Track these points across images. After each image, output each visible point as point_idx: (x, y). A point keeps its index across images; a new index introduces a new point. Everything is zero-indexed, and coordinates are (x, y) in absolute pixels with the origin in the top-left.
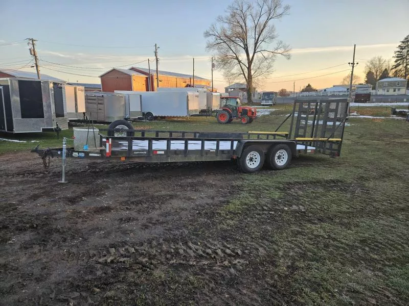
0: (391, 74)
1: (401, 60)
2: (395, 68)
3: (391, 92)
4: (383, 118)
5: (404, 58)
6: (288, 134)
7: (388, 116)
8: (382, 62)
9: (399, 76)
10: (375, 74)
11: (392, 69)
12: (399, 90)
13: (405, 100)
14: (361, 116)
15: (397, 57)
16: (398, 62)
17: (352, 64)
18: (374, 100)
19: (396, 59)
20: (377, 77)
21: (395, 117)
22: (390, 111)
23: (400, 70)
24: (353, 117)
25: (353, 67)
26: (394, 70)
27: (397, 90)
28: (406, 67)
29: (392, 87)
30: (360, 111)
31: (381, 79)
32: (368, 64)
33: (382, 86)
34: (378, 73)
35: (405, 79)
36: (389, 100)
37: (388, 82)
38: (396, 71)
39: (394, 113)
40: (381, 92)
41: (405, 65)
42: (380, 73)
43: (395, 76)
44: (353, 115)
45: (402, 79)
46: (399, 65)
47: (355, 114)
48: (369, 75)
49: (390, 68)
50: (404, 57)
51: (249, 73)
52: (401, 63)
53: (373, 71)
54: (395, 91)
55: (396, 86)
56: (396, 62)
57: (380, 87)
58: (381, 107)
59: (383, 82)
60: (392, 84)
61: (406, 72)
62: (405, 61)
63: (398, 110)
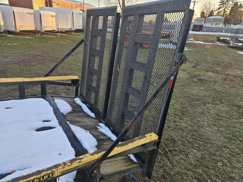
0: (215, 14)
1: (222, 4)
2: (218, 10)
3: (214, 26)
4: (211, 44)
5: (224, 4)
6: (78, 80)
7: (214, 42)
8: (211, 6)
9: (219, 15)
10: (206, 13)
11: (216, 10)
12: (219, 24)
13: (224, 31)
14: (196, 42)
15: (221, 2)
16: (221, 6)
17: (194, 2)
18: (205, 30)
19: (220, 3)
20: (206, 15)
21: (219, 43)
22: (215, 39)
23: (221, 12)
24: (190, 42)
25: (194, 5)
26: (217, 11)
27: (217, 24)
28: (224, 9)
29: (215, 22)
30: (196, 37)
31: (208, 16)
32: (203, 6)
33: (209, 21)
34: (208, 13)
35: (223, 17)
36: (214, 30)
37: (213, 18)
38: (219, 12)
39: (219, 40)
40: (208, 25)
41: (224, 8)
42: (209, 12)
43: (217, 15)
44: (191, 41)
45: (221, 17)
46: (220, 8)
47: (192, 39)
48: (203, 14)
49: (215, 10)
50: (224, 2)
51: (123, 3)
52: (222, 6)
53: (205, 11)
54: (216, 25)
55: (217, 22)
56: (219, 5)
57: (208, 22)
58: (209, 35)
59: (210, 19)
60: (215, 20)
61: (224, 13)
62: (224, 6)
63: (221, 38)
